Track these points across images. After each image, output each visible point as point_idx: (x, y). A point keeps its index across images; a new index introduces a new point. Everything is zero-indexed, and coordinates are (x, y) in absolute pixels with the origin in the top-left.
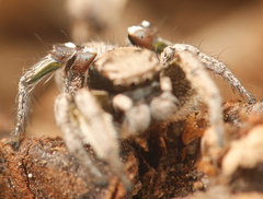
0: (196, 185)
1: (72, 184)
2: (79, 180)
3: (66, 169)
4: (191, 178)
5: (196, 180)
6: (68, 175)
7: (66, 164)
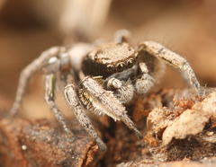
0: (144, 151)
1: (54, 154)
2: (59, 150)
3: (50, 143)
4: (140, 146)
5: (144, 147)
6: (51, 147)
7: (49, 139)
